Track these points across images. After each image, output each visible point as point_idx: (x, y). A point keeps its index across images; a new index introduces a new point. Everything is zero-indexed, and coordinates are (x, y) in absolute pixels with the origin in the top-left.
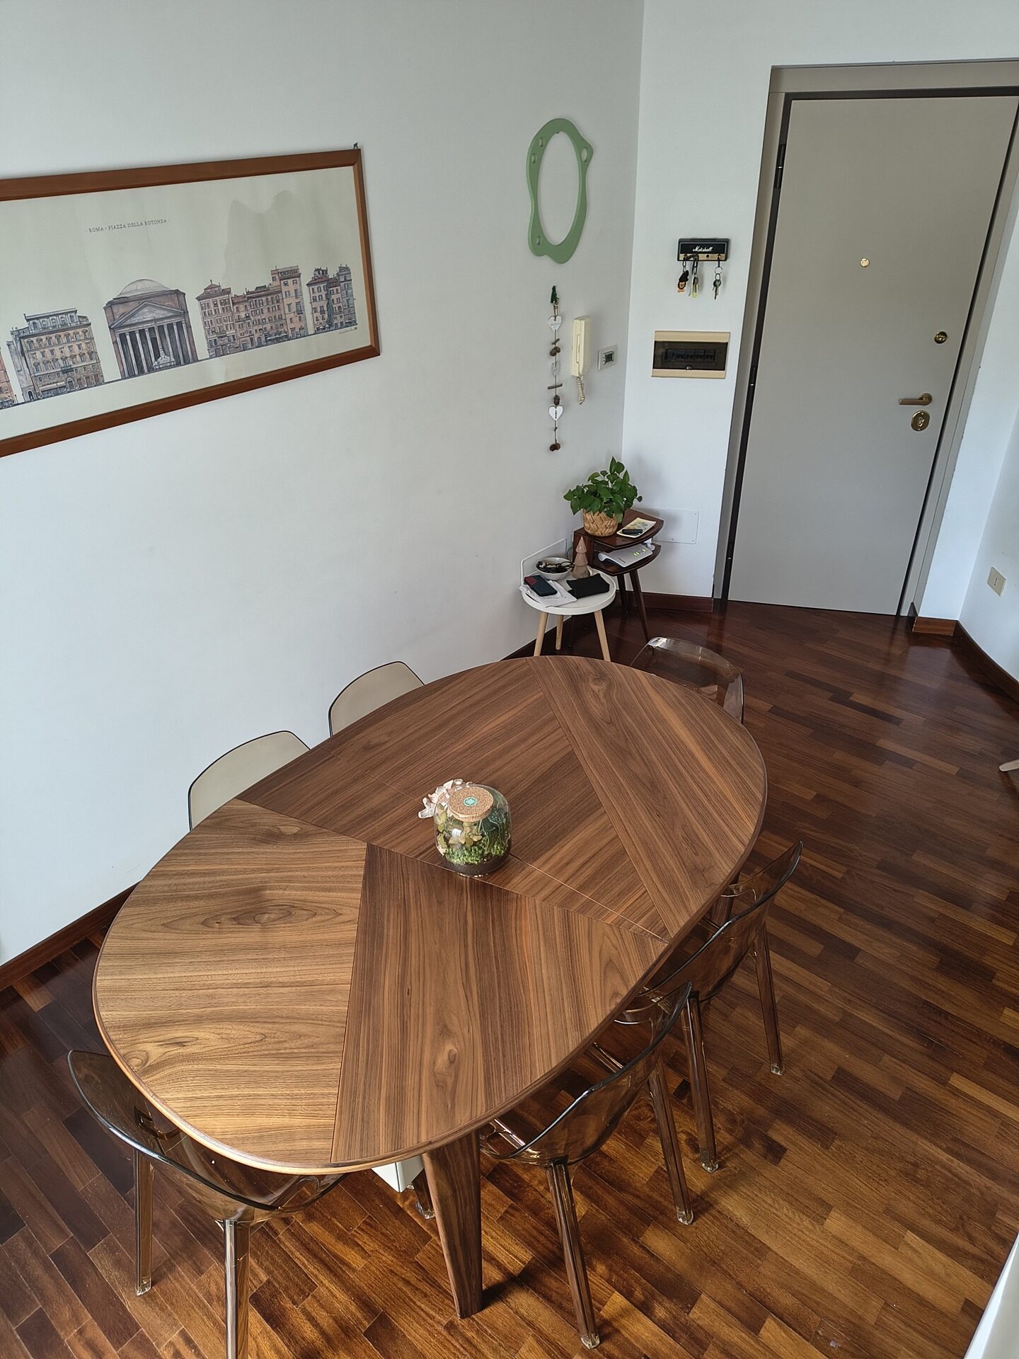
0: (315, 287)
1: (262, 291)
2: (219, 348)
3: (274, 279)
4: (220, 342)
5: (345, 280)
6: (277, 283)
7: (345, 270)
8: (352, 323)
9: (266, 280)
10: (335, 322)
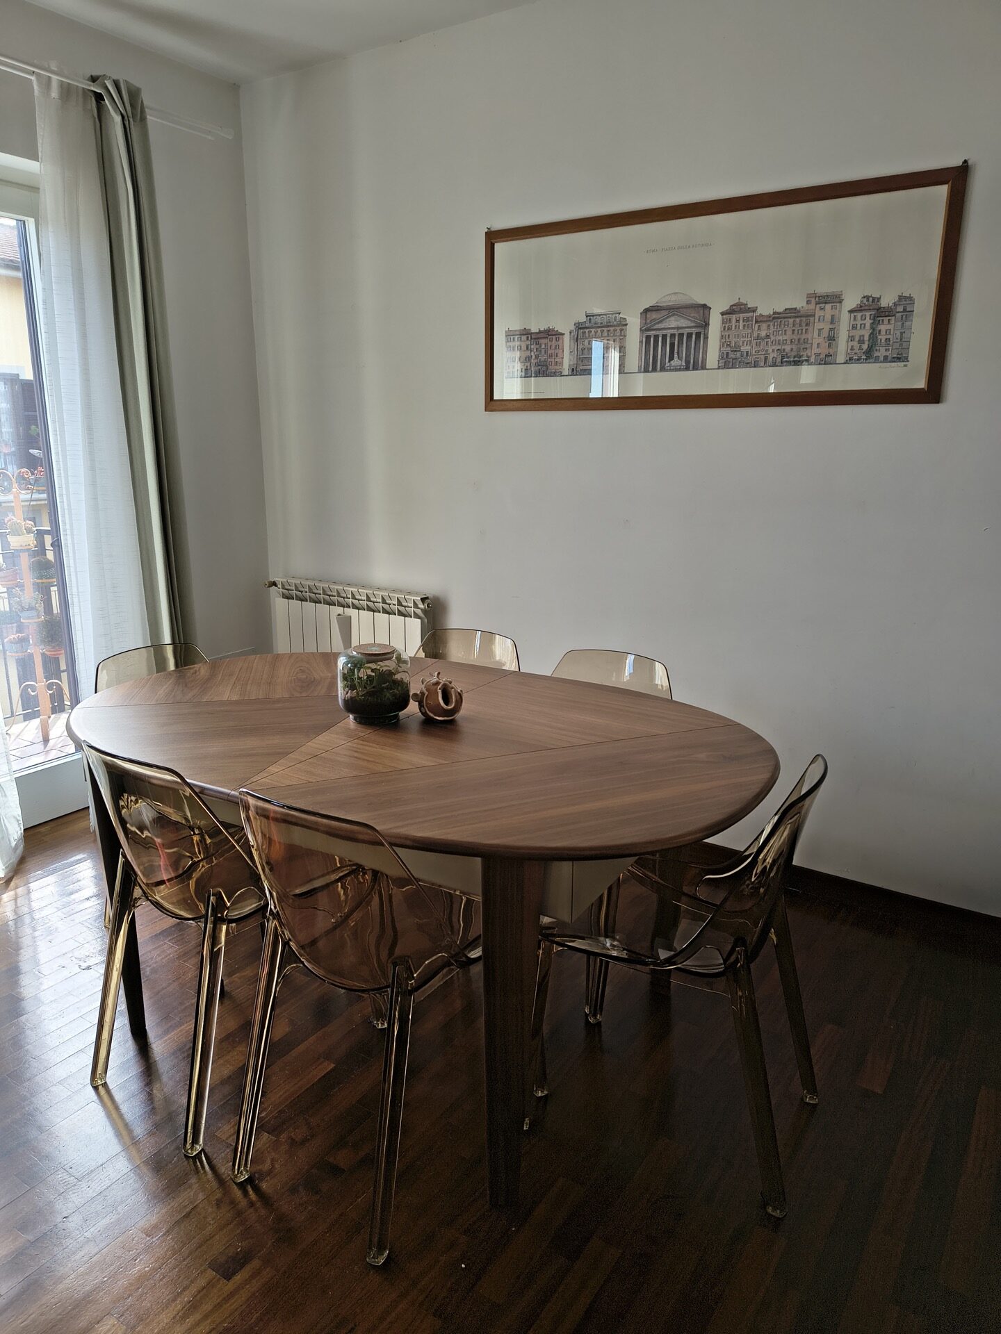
0: (859, 315)
1: (792, 312)
2: (729, 361)
3: (808, 302)
4: (732, 355)
5: (905, 310)
6: (812, 306)
7: (906, 302)
8: (901, 358)
9: (799, 303)
10: (877, 354)
